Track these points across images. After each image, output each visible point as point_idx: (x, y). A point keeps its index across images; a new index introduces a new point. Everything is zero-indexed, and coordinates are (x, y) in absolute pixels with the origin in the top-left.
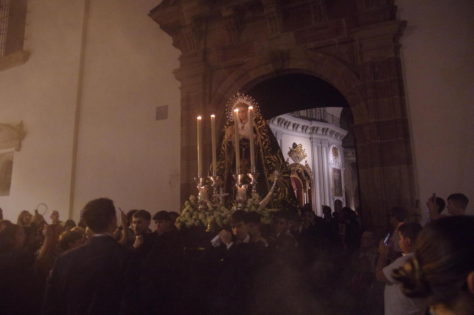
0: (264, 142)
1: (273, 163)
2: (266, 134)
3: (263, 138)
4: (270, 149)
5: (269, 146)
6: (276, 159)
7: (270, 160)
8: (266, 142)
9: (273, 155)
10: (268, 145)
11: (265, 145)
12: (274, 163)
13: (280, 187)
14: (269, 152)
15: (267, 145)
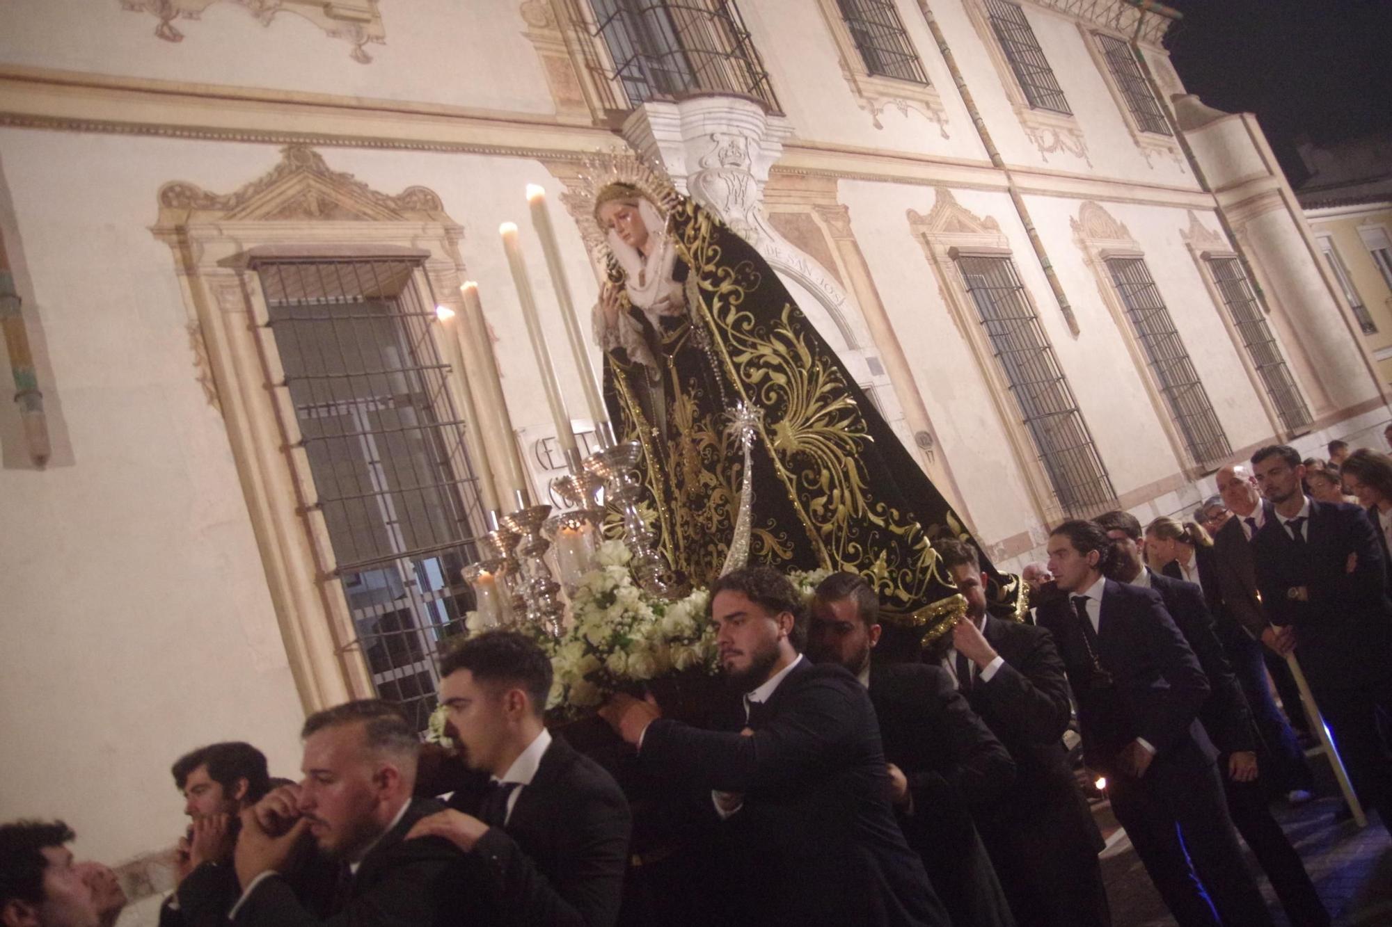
0: (717, 305)
1: (772, 374)
2: (718, 265)
3: (707, 285)
4: (749, 320)
5: (739, 309)
6: (781, 348)
7: (759, 367)
8: (724, 298)
9: (765, 338)
10: (736, 307)
11: (724, 312)
12: (779, 368)
13: (827, 468)
14: (751, 332)
15: (733, 310)
